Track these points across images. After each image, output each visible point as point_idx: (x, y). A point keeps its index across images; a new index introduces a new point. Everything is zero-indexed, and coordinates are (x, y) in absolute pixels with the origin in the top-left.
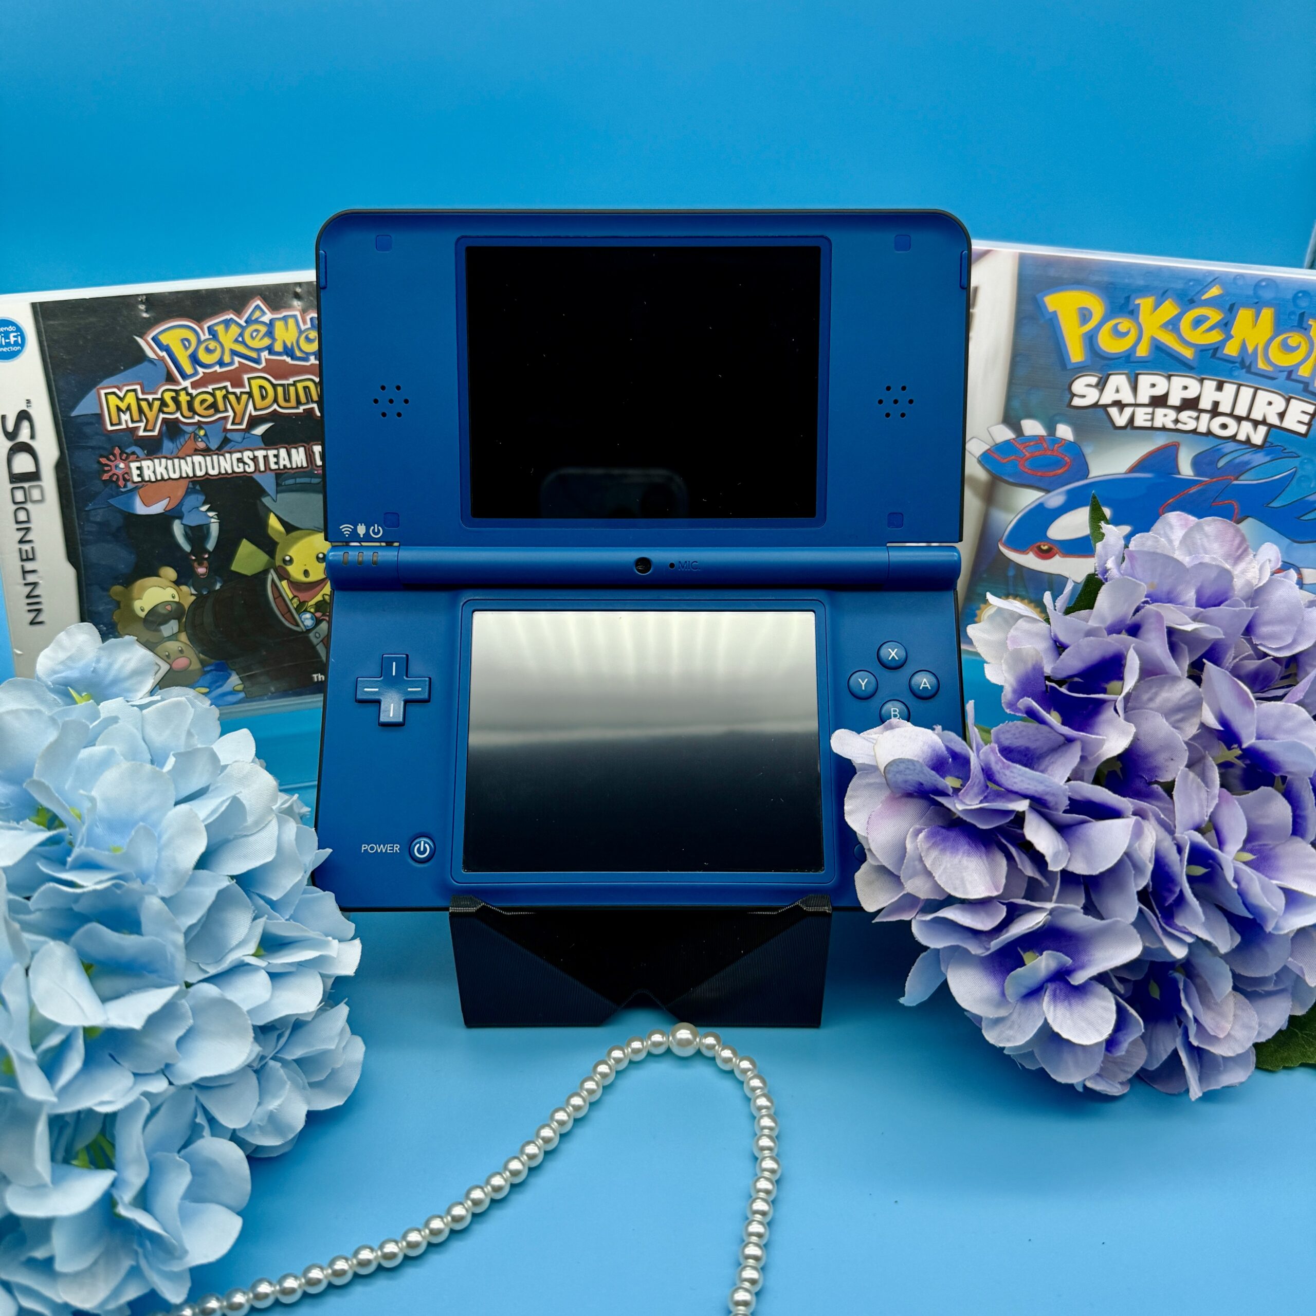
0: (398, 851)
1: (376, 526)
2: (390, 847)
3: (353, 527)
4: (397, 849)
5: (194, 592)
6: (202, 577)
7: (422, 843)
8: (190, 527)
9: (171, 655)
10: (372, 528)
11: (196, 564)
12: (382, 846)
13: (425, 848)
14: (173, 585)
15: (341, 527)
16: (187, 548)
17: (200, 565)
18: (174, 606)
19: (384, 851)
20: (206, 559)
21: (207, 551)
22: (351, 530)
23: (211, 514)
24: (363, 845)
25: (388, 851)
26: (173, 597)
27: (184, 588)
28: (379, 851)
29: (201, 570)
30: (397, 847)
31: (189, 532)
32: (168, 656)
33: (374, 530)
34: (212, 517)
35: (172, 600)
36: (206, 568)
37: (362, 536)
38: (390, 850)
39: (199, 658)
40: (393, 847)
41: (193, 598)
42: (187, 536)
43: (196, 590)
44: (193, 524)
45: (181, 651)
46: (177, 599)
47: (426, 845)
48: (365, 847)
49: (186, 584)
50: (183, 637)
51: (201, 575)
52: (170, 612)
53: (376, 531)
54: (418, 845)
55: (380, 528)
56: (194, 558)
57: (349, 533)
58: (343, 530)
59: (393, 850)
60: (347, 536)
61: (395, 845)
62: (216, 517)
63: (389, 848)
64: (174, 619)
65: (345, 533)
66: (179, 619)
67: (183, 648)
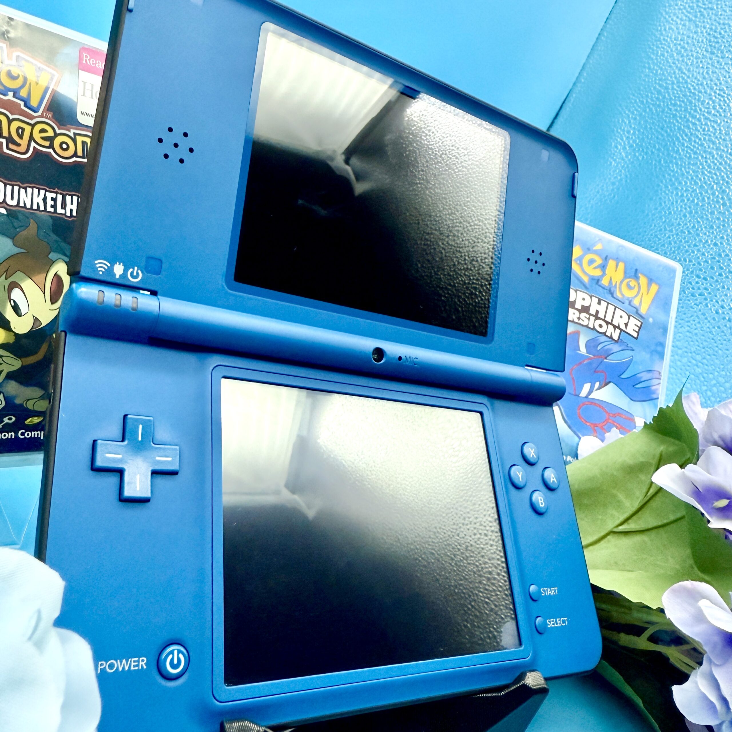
0: (145, 667)
1: (136, 268)
2: (134, 661)
3: (109, 265)
4: (143, 663)
7: (176, 652)
10: (131, 270)
12: (124, 661)
13: (179, 660)
15: (96, 262)
19: (127, 668)
22: (106, 268)
24: (100, 663)
25: (132, 668)
28: (120, 669)
30: (143, 661)
33: (132, 274)
37: (117, 277)
38: (134, 666)
40: (138, 661)
47: (181, 656)
48: (102, 665)
53: (135, 274)
54: (171, 656)
55: (139, 272)
57: (103, 270)
58: (98, 266)
59: (138, 666)
60: (101, 273)
61: (141, 659)
63: (133, 664)
65: (99, 269)
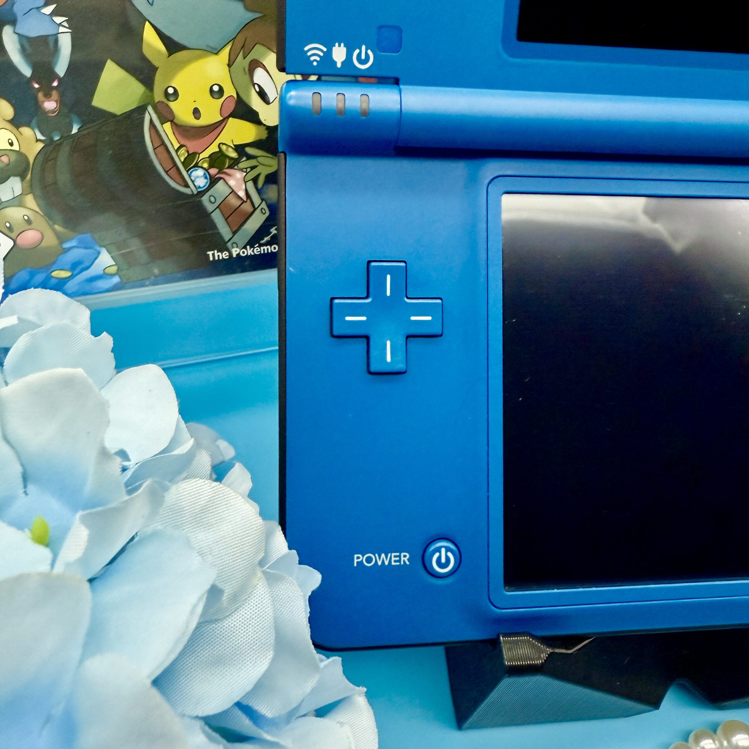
5: (40, 137)
6: (50, 115)
8: (29, 39)
9: (14, 227)
11: (40, 95)
14: (8, 126)
16: (27, 71)
17: (48, 96)
18: (13, 157)
20: (55, 88)
21: (55, 76)
23: (58, 20)
26: (11, 144)
27: (26, 131)
29: (50, 105)
31: (27, 46)
32: (10, 229)
34: (60, 25)
35: (9, 147)
36: (56, 101)
39: (54, 230)
41: (41, 145)
42: (23, 51)
43: (42, 134)
44: (33, 34)
45: (29, 222)
46: (16, 147)
49: (28, 125)
50: (30, 201)
51: (49, 112)
52: (8, 165)
56: (36, 86)
62: (65, 24)
64: (15, 175)
66: (23, 177)
67: (32, 218)
